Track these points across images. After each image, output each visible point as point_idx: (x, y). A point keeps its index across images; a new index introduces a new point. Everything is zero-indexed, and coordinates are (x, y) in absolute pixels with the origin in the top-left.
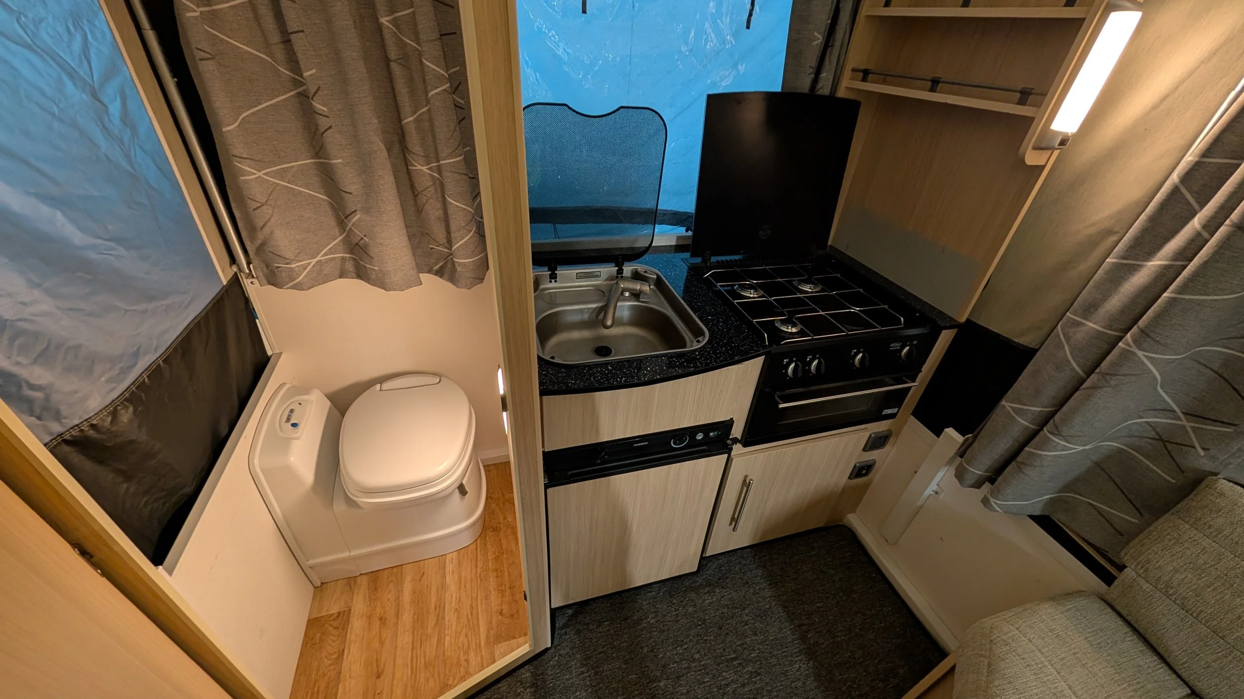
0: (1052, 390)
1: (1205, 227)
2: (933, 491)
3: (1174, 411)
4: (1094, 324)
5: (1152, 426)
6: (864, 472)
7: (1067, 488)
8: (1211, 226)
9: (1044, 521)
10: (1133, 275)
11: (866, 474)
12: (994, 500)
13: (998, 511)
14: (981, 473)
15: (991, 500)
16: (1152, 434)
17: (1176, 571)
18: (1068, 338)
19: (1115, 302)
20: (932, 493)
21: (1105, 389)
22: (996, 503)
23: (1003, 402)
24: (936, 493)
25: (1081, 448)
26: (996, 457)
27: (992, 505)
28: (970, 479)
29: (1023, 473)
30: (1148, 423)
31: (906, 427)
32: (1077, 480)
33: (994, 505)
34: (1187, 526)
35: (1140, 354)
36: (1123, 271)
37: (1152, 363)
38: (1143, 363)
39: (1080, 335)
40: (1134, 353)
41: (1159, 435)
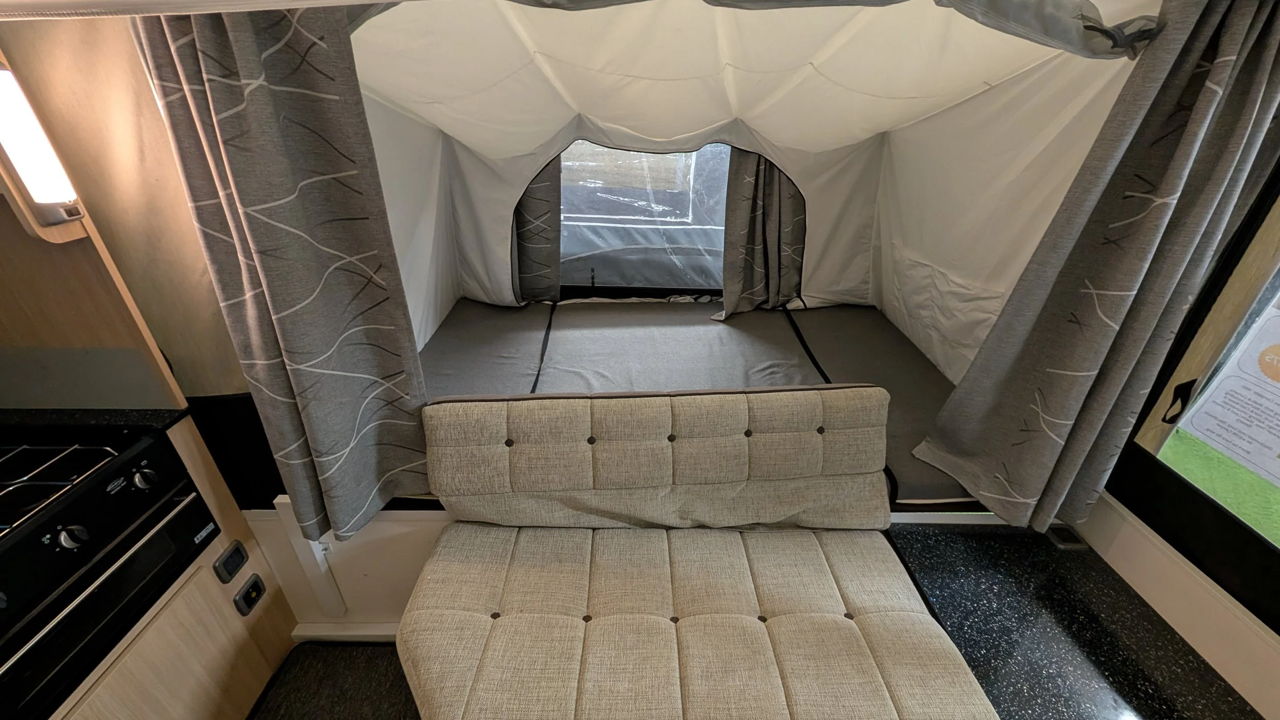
0: (287, 426)
1: (246, 257)
2: (323, 550)
3: (377, 381)
4: (260, 360)
5: (376, 398)
6: (254, 594)
7: (381, 473)
8: (248, 255)
9: (395, 504)
10: (246, 310)
11: (259, 595)
12: (341, 531)
13: (352, 535)
14: (315, 520)
15: (338, 533)
16: (383, 403)
17: (453, 479)
18: (257, 380)
19: (255, 338)
20: (324, 552)
21: (311, 404)
22: (343, 533)
23: (275, 456)
24: (326, 549)
25: (348, 449)
26: (310, 500)
27: (344, 536)
28: (315, 532)
29: (334, 497)
30: (372, 398)
31: (249, 523)
32: (379, 463)
33: (343, 534)
34: (436, 448)
35: (302, 367)
36: (237, 309)
37: (315, 368)
38: (311, 372)
39: (262, 375)
40: (298, 369)
41: (386, 401)
